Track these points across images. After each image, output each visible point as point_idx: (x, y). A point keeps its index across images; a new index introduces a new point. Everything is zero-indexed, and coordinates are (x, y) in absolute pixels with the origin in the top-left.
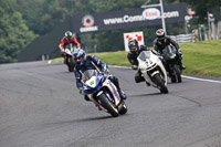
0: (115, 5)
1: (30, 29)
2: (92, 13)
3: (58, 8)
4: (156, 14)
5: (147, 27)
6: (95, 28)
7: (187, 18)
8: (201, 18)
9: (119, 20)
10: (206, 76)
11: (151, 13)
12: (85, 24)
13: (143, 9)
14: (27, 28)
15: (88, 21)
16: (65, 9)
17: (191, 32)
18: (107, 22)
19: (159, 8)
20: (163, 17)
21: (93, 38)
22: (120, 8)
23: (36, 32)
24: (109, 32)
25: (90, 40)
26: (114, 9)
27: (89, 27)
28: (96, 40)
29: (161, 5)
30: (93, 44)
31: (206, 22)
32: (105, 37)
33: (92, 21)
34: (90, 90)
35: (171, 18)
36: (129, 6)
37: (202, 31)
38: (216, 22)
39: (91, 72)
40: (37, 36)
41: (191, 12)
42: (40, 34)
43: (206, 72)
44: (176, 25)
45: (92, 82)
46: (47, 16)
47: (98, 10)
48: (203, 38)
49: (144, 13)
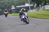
0: (19, 3)
2: (14, 5)
3: (6, 4)
4: (28, 5)
5: (26, 8)
6: (15, 8)
7: (35, 6)
8: (38, 6)
9: (20, 6)
10: (39, 18)
11: (27, 5)
12: (12, 7)
13: (25, 4)
15: (13, 7)
16: (8, 4)
17: (36, 9)
18: (17, 7)
19: (29, 4)
20: (30, 6)
21: (14, 10)
22: (20, 4)
23: (1, 9)
24: (18, 9)
26: (19, 4)
27: (13, 8)
29: (29, 3)
31: (39, 7)
33: (14, 7)
34: (23, 19)
35: (31, 6)
36: (22, 3)
37: (38, 9)
38: (41, 7)
39: (23, 15)
41: (36, 5)
42: (2, 9)
43: (39, 17)
44: (32, 7)
45: (23, 17)
46: (4, 6)
47: (15, 4)
48: (38, 10)
49: (25, 5)
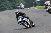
1: (24, 1)
14: (23, 1)
25: (38, 3)
28: (39, 3)
30: (39, 4)
32: (41, 2)
40: (26, 2)
